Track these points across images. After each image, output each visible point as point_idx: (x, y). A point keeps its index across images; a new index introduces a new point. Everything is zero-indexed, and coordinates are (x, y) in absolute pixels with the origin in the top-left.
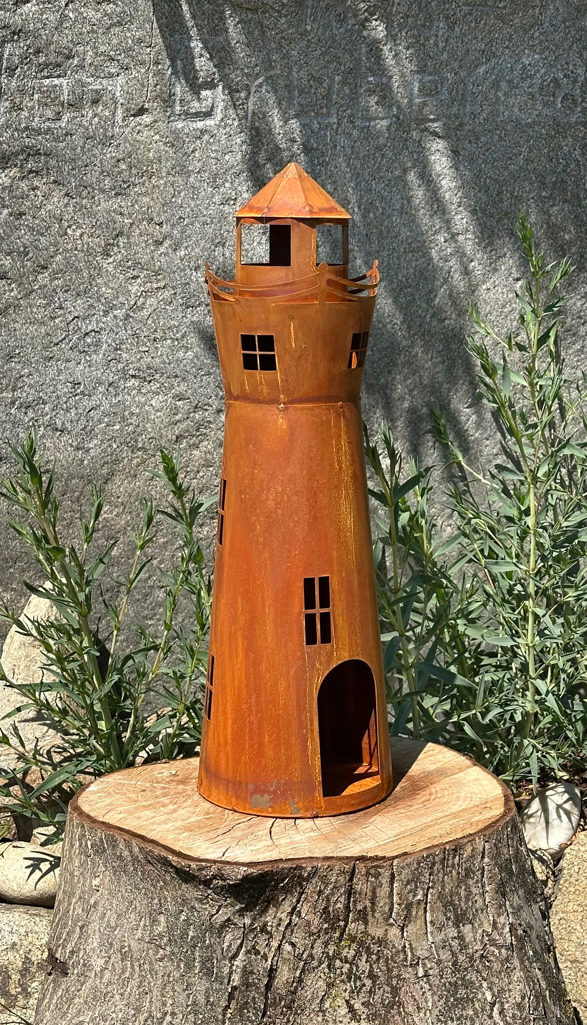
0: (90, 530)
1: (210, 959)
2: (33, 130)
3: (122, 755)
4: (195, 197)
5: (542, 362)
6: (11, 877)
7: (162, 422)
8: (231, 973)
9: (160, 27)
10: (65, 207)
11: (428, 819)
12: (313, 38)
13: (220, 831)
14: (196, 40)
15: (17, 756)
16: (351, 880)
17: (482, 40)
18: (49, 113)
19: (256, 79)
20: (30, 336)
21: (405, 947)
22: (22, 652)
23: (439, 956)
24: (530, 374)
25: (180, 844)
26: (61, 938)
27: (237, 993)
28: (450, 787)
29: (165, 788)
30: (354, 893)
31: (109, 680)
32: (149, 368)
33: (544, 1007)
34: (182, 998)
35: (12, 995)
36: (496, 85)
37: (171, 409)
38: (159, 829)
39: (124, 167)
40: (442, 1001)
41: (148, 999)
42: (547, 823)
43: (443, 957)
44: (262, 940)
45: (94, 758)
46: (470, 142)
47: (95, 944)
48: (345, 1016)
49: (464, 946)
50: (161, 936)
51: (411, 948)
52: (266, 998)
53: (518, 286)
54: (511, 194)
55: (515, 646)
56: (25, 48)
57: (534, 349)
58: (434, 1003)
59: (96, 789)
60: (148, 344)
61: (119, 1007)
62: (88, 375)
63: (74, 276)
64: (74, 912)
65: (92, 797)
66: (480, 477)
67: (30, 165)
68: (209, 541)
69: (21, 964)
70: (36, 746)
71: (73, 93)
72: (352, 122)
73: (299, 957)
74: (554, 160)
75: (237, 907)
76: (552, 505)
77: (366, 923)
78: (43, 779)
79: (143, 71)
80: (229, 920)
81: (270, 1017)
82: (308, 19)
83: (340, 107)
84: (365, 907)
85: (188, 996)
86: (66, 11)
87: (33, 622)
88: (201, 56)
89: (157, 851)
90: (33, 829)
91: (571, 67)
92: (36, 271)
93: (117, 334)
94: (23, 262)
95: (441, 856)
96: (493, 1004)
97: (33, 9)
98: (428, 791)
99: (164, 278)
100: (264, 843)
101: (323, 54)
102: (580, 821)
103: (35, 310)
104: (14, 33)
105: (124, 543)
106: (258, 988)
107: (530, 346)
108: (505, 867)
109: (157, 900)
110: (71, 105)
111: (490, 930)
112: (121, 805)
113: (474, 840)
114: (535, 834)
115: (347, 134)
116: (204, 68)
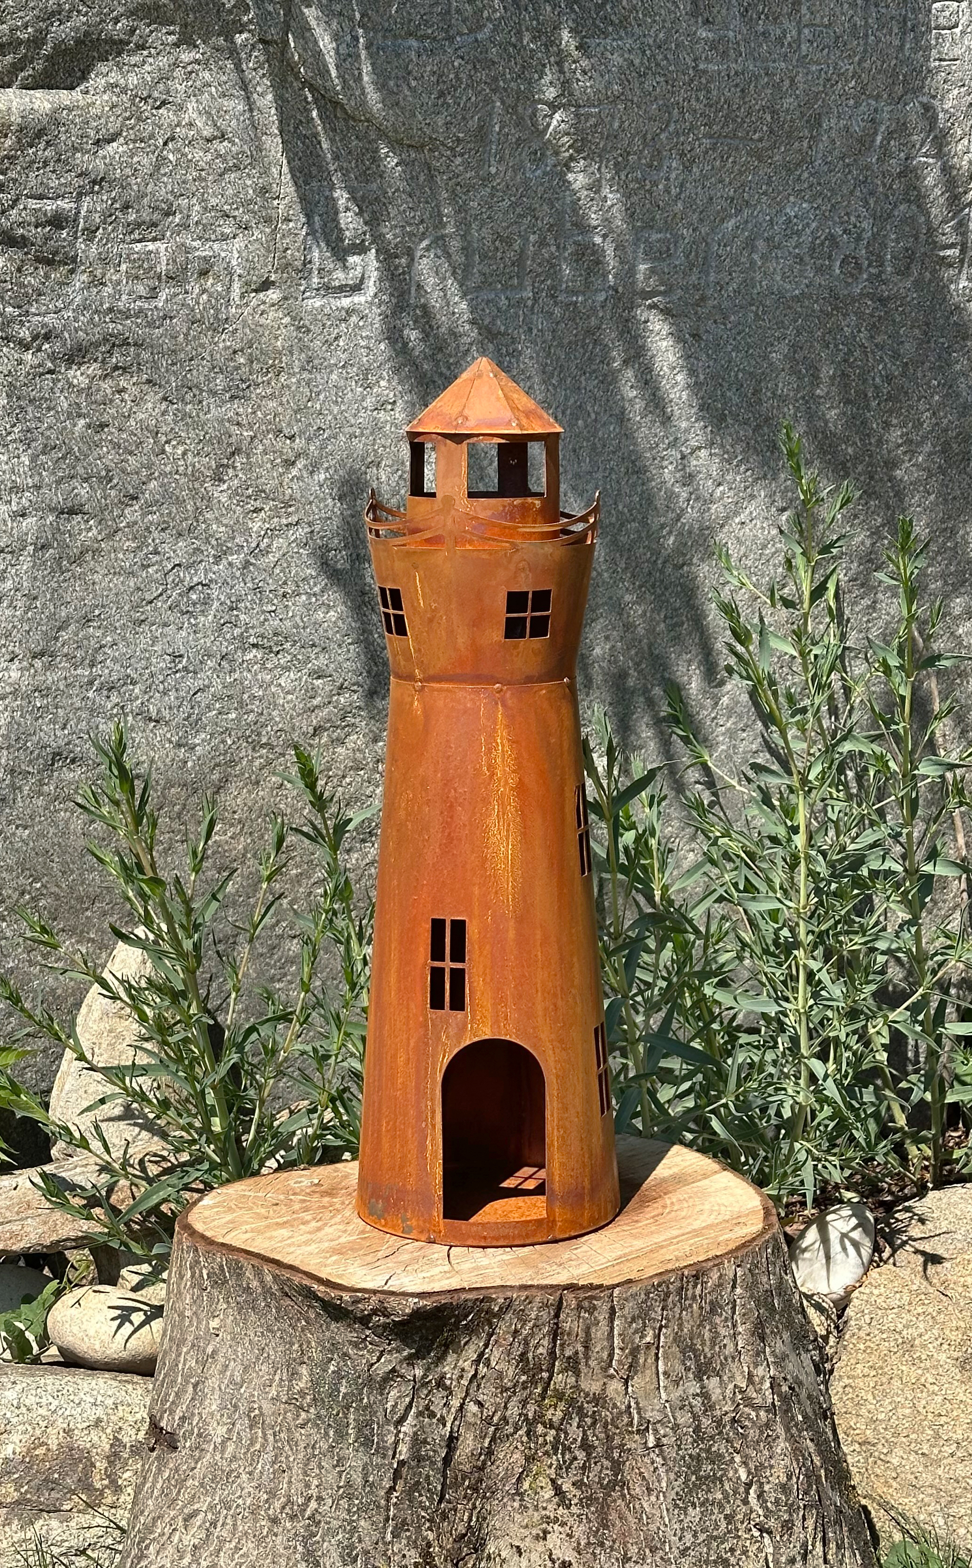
0: (200, 856)
1: (368, 1424)
2: (120, 312)
3: (243, 1164)
4: (339, 400)
5: (818, 623)
6: (91, 1333)
7: (294, 709)
8: (396, 1443)
9: (291, 171)
10: (163, 415)
11: (659, 1238)
12: (499, 184)
13: (380, 1254)
14: (340, 188)
15: (98, 1168)
16: (557, 1316)
17: (730, 183)
18: (141, 290)
19: (421, 240)
20: (114, 591)
21: (629, 1407)
22: (105, 1025)
23: (675, 1419)
24: (800, 640)
25: (328, 1270)
26: (167, 1401)
27: (404, 1470)
28: (690, 1197)
29: (304, 1201)
30: (562, 1333)
31: (226, 1059)
32: (276, 634)
33: (818, 1492)
34: (331, 1478)
35: (97, 1490)
36: (750, 244)
37: (307, 691)
38: (299, 1252)
39: (242, 360)
40: (681, 1480)
41: (286, 1480)
42: (828, 1257)
43: (681, 1421)
44: (438, 1399)
45: (206, 1166)
46: (715, 322)
47: (214, 1407)
48: (549, 1501)
49: (709, 1407)
50: (302, 1393)
51: (639, 1410)
52: (445, 1477)
53: (784, 518)
54: (773, 393)
55: (780, 1012)
56: (110, 202)
57: (806, 605)
58: (669, 1482)
59: (211, 1202)
60: (275, 601)
61: (246, 1490)
62: (192, 643)
63: (174, 510)
64: (184, 1364)
65: (207, 1213)
66: (734, 782)
67: (114, 360)
68: (359, 872)
69: (108, 1446)
70: (125, 1152)
71: (174, 261)
72: (552, 296)
73: (488, 1421)
74: (831, 346)
75: (405, 1353)
76: (833, 821)
77: (577, 1373)
78: (134, 1198)
79: (268, 230)
80: (393, 1370)
81: (449, 1502)
82: (492, 159)
83: (536, 277)
84: (577, 1353)
85: (340, 1473)
86: (165, 152)
87: (122, 982)
88: (347, 209)
89: (297, 1279)
90: (119, 1268)
91: (853, 219)
92: (123, 503)
93: (232, 588)
94: (104, 490)
95: (678, 1284)
96: (749, 1485)
97: (121, 149)
98: (660, 1202)
99: (297, 509)
100: (440, 1269)
101: (514, 205)
102: (873, 1255)
103: (121, 556)
104: (94, 182)
105: (242, 876)
106: (433, 1463)
107: (802, 602)
108: (764, 1301)
109: (297, 1345)
110: (171, 278)
111: (744, 1385)
112: (247, 1223)
113: (722, 1263)
114: (811, 1274)
115: (547, 312)
116: (351, 226)
